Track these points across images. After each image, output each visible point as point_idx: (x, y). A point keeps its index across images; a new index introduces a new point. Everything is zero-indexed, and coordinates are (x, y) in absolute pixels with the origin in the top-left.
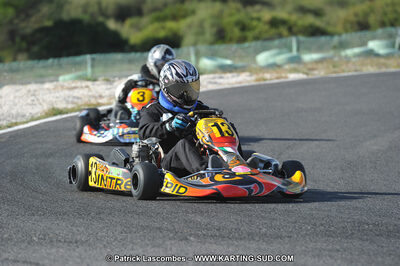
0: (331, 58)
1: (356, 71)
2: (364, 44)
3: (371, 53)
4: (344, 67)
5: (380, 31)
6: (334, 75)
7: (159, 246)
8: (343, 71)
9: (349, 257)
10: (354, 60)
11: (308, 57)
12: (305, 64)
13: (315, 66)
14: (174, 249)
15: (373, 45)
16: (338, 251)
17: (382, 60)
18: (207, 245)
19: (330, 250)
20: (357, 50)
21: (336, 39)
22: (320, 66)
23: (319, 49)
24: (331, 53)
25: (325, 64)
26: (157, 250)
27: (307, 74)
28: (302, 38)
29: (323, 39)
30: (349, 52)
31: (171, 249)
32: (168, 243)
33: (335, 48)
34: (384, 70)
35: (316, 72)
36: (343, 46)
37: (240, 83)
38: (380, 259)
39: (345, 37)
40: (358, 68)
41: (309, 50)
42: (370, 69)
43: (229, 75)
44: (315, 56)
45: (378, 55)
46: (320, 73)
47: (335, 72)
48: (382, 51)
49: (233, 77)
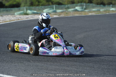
0: (65, 11)
1: (73, 15)
2: (75, 8)
3: (76, 10)
4: (69, 14)
6: (67, 16)
7: (22, 63)
8: (69, 15)
10: (72, 12)
11: (58, 11)
12: (58, 13)
14: (27, 64)
15: (77, 8)
16: (73, 65)
17: (80, 12)
18: (36, 63)
19: (71, 65)
20: (72, 9)
21: (66, 6)
22: (62, 13)
23: (62, 9)
24: (65, 10)
25: (64, 13)
27: (59, 16)
29: (62, 6)
30: (70, 10)
32: (24, 62)
33: (66, 8)
34: (81, 15)
35: (61, 15)
36: (68, 8)
38: (86, 68)
40: (74, 14)
41: (59, 9)
42: (77, 15)
44: (60, 11)
45: (78, 11)
46: (62, 15)
47: (67, 15)
48: (80, 10)
49: (38, 16)
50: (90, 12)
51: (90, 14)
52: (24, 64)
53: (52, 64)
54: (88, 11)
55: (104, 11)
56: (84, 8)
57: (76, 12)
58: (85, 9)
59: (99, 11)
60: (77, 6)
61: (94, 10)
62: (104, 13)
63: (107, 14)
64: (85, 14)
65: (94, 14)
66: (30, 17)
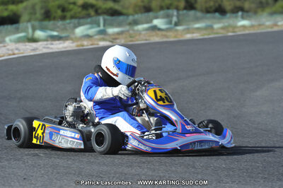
0: (128, 31)
1: (146, 40)
2: (151, 21)
3: (155, 28)
4: (137, 37)
5: (162, 13)
7: (19, 160)
8: (138, 40)
9: (152, 167)
10: (143, 33)
11: (111, 30)
12: (109, 35)
13: (117, 37)
14: (30, 162)
15: (156, 22)
16: (144, 163)
17: (164, 33)
18: (53, 159)
20: (146, 26)
21: (131, 18)
22: (121, 36)
23: (119, 25)
24: (127, 28)
25: (124, 35)
26: (18, 162)
27: (112, 42)
29: (121, 18)
30: (140, 27)
31: (28, 162)
32: (25, 158)
33: (130, 24)
34: (165, 40)
35: (118, 41)
36: (136, 23)
37: (65, 48)
38: (174, 168)
39: (136, 16)
40: (148, 38)
41: (112, 25)
42: (156, 39)
43: (57, 42)
44: (116, 30)
45: (159, 29)
46: (121, 41)
47: (132, 41)
48: (163, 27)
49: (60, 43)
50: (188, 31)
51: (188, 36)
52: (24, 163)
53: (92, 161)
54: (184, 30)
55: (223, 28)
56: (173, 22)
57: (154, 33)
58: (176, 24)
59: (211, 27)
60: (156, 18)
61: (197, 26)
62: (223, 33)
63: (230, 34)
64: (175, 37)
65: (196, 36)
66: (41, 48)
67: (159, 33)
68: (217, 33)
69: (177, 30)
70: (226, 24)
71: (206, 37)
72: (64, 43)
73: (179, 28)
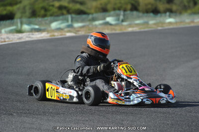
0: (88, 26)
2: (104, 19)
3: (107, 23)
4: (94, 30)
5: (112, 13)
10: (100, 27)
11: (77, 25)
12: (75, 28)
13: (80, 30)
15: (109, 19)
16: (87, 120)
17: (113, 27)
19: (83, 121)
20: (101, 22)
21: (90, 16)
22: (82, 29)
23: (82, 21)
24: (87, 23)
25: (85, 29)
27: (76, 33)
28: (74, 16)
29: (84, 16)
30: (97, 23)
33: (90, 20)
34: (114, 32)
35: (80, 32)
36: (94, 20)
37: (42, 37)
39: (95, 15)
41: (77, 21)
43: (37, 33)
44: (80, 25)
45: (111, 25)
46: (82, 33)
48: (113, 22)
49: (39, 34)
50: (130, 26)
51: (130, 30)
54: (127, 25)
55: (155, 24)
56: (121, 20)
57: (106, 27)
58: (123, 21)
59: (147, 23)
60: (109, 16)
61: (138, 22)
62: (154, 28)
63: (160, 28)
64: (121, 30)
65: (136, 29)
66: (25, 37)
67: (110, 27)
68: (150, 28)
69: (122, 25)
70: (158, 21)
71: (142, 30)
72: (41, 34)
73: (125, 23)
